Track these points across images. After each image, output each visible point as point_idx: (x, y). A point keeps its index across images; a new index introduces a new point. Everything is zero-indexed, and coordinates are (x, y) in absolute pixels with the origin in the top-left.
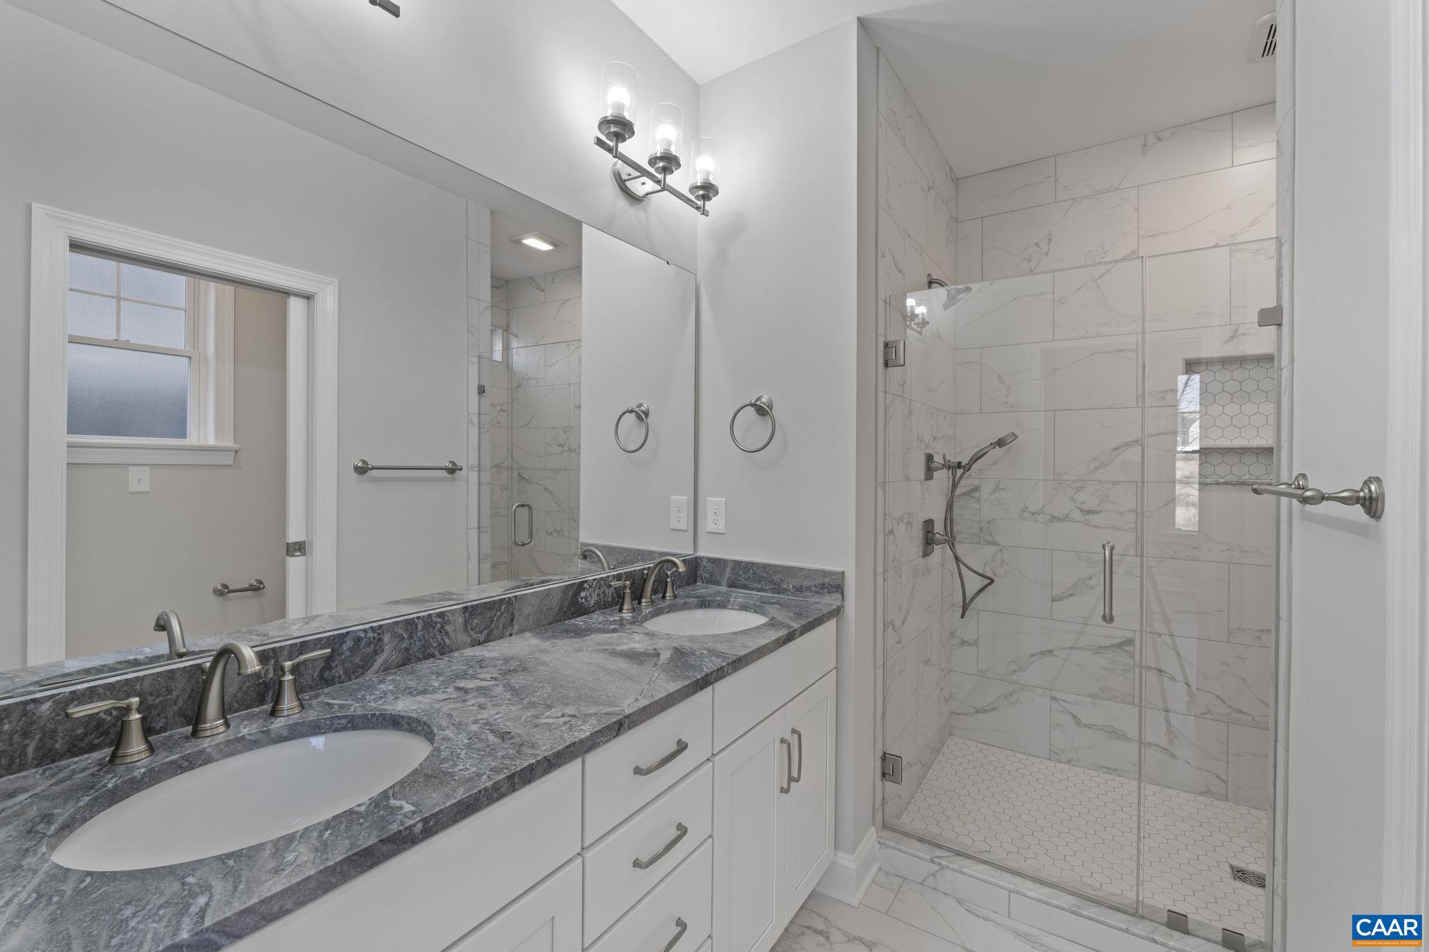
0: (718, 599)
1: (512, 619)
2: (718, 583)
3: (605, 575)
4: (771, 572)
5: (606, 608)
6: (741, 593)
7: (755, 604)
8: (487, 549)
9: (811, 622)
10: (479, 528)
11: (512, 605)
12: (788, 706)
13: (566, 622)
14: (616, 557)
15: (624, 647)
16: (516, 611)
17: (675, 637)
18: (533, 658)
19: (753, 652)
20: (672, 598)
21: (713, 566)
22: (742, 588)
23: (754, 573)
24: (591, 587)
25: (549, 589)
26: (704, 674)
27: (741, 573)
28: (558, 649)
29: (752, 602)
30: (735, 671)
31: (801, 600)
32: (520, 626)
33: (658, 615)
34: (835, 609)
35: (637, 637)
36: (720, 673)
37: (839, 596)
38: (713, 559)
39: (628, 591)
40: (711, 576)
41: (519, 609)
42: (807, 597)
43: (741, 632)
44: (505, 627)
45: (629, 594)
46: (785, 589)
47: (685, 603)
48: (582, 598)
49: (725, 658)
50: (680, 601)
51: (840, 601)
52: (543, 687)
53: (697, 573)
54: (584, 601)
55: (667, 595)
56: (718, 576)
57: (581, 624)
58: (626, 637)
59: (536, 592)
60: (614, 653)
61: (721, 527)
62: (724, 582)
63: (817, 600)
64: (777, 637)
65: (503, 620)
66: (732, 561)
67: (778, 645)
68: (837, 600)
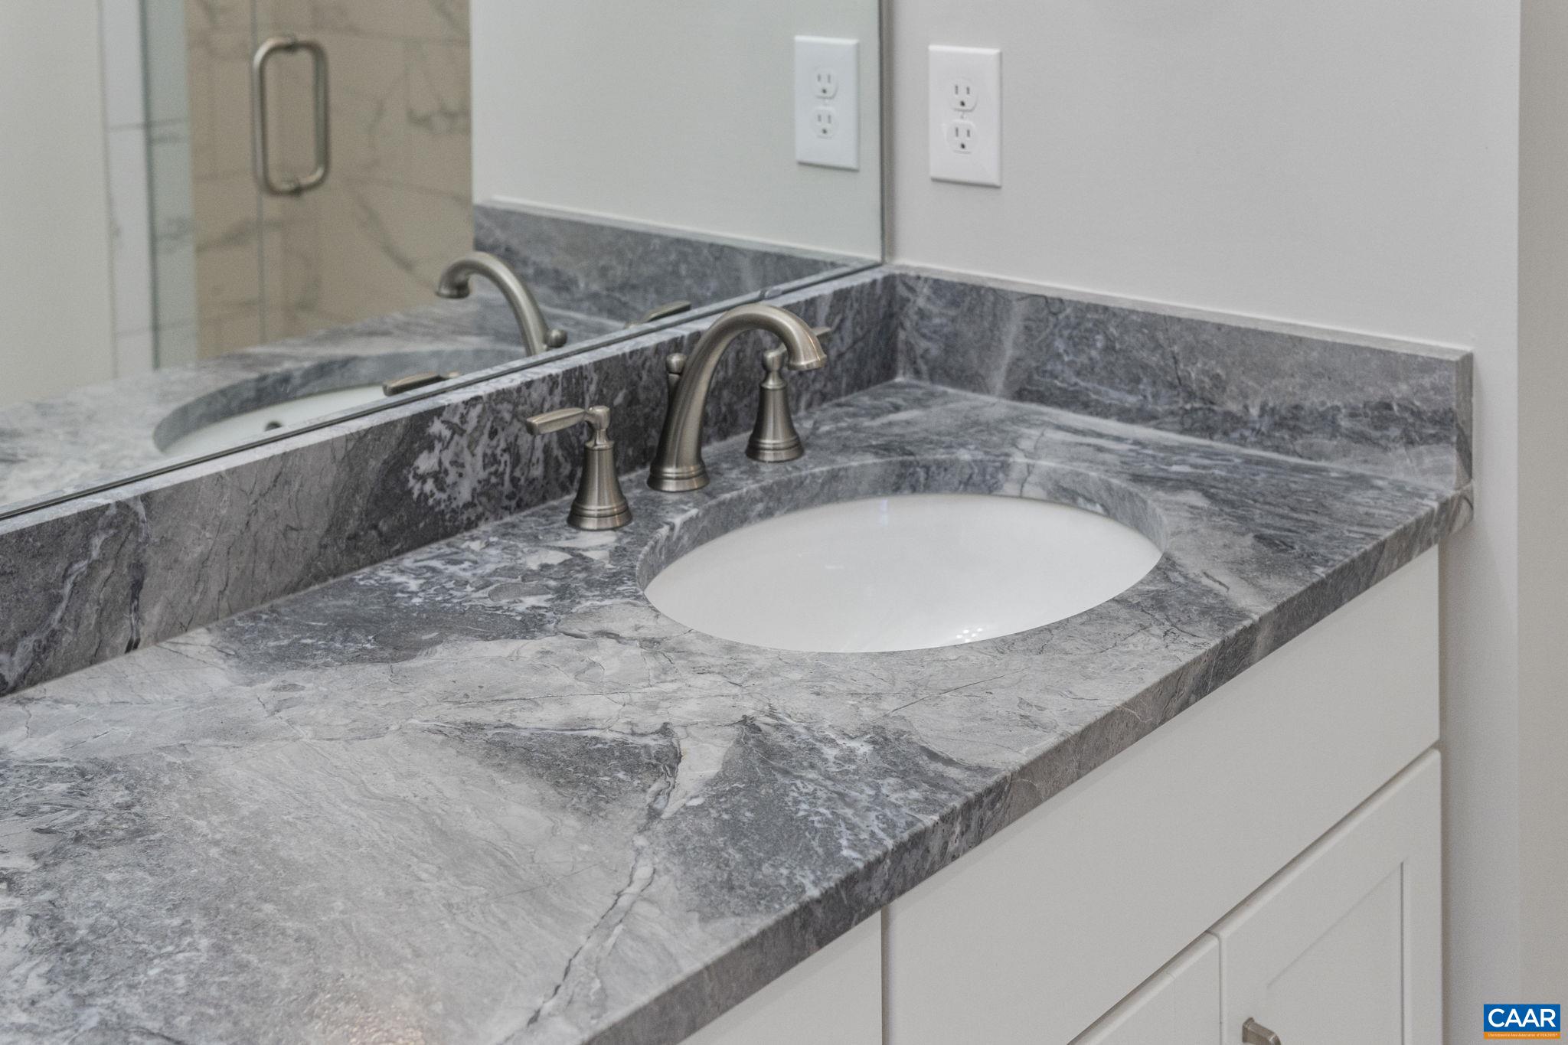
0: (964, 455)
1: (137, 586)
2: (971, 380)
3: (517, 379)
4: (1176, 348)
5: (520, 507)
6: (1059, 428)
7: (1109, 488)
8: (177, 201)
9: (1322, 583)
10: (148, 125)
11: (135, 528)
12: (1226, 933)
13: (358, 576)
14: (602, 263)
15: (548, 717)
16: (150, 552)
17: (760, 662)
18: (187, 768)
19: (1058, 750)
20: (783, 455)
21: (952, 312)
22: (1064, 405)
23: (1109, 348)
24: (457, 430)
25: (285, 455)
26: (837, 875)
27: (1060, 345)
28: (291, 722)
29: (1093, 474)
30: (979, 840)
31: (1296, 469)
32: (170, 605)
33: (726, 529)
34: (1430, 515)
35: (610, 659)
36: (910, 861)
37: (1452, 459)
38: (951, 285)
39: (602, 443)
40: (949, 349)
41: (164, 541)
42: (1320, 455)
43: (1025, 636)
44: (107, 615)
45: (607, 457)
46: (1228, 415)
47: (834, 476)
48: (422, 479)
49: (937, 783)
50: (814, 468)
51: (1453, 478)
52: (184, 931)
53: (894, 335)
54: (429, 486)
55: (768, 442)
56: (973, 354)
57: (413, 585)
58: (566, 661)
59: (232, 471)
60: (504, 747)
61: (983, 164)
62: (998, 380)
63: (1358, 469)
64: (1171, 667)
65: (98, 591)
66: (1023, 297)
67: (1175, 705)
68: (1441, 471)
